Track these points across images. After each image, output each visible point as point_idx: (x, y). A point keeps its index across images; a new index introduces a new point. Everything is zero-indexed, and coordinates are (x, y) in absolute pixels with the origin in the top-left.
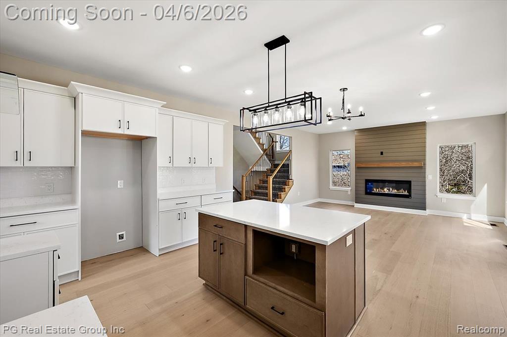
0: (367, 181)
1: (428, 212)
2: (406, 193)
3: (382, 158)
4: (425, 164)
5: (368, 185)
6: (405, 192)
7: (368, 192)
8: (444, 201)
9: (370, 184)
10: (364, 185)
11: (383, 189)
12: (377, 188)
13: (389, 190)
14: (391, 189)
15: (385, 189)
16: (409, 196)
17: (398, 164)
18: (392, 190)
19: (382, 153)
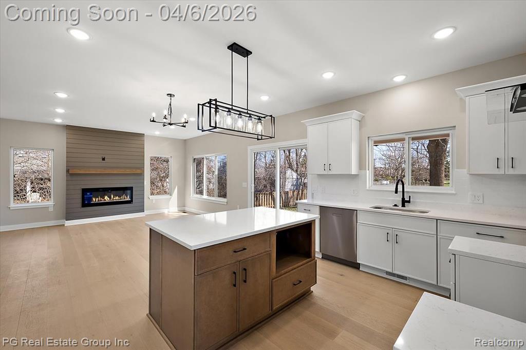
0: (85, 191)
1: (146, 212)
2: (128, 199)
3: (103, 164)
5: (86, 195)
6: (127, 197)
7: (86, 203)
9: (88, 194)
10: (80, 196)
11: (104, 198)
12: (96, 198)
13: (110, 198)
14: (112, 196)
15: (106, 198)
16: (130, 202)
18: (114, 197)
19: (104, 159)
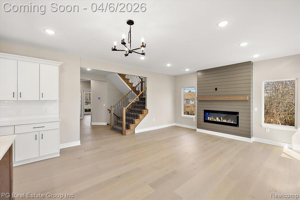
0: (206, 112)
1: (252, 140)
3: (216, 93)
4: (250, 98)
5: (206, 114)
7: (206, 120)
8: (268, 131)
9: (207, 114)
10: (203, 115)
12: (211, 117)
14: (222, 119)
16: (237, 125)
17: (227, 97)
19: (216, 89)
